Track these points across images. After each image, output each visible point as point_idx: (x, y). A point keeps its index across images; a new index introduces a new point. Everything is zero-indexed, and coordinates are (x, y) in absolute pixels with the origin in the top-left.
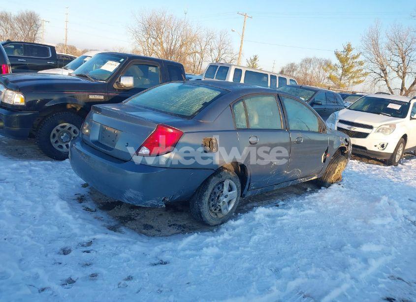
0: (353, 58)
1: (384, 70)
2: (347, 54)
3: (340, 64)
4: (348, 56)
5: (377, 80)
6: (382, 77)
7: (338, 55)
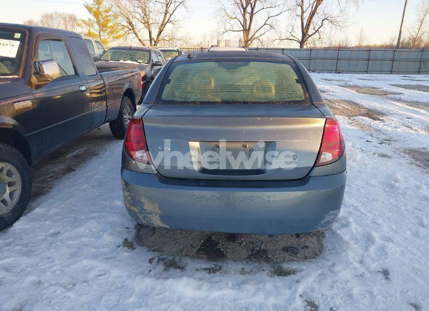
0: (106, 11)
1: (130, 23)
2: (99, 8)
3: (94, 19)
4: (100, 10)
5: (127, 33)
6: (131, 30)
7: (89, 9)
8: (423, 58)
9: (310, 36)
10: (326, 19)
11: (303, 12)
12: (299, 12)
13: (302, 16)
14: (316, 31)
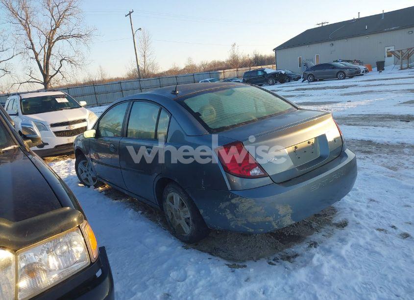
8: (161, 83)
9: (52, 77)
10: (64, 59)
11: (37, 55)
12: (32, 54)
13: (36, 58)
14: (57, 72)
